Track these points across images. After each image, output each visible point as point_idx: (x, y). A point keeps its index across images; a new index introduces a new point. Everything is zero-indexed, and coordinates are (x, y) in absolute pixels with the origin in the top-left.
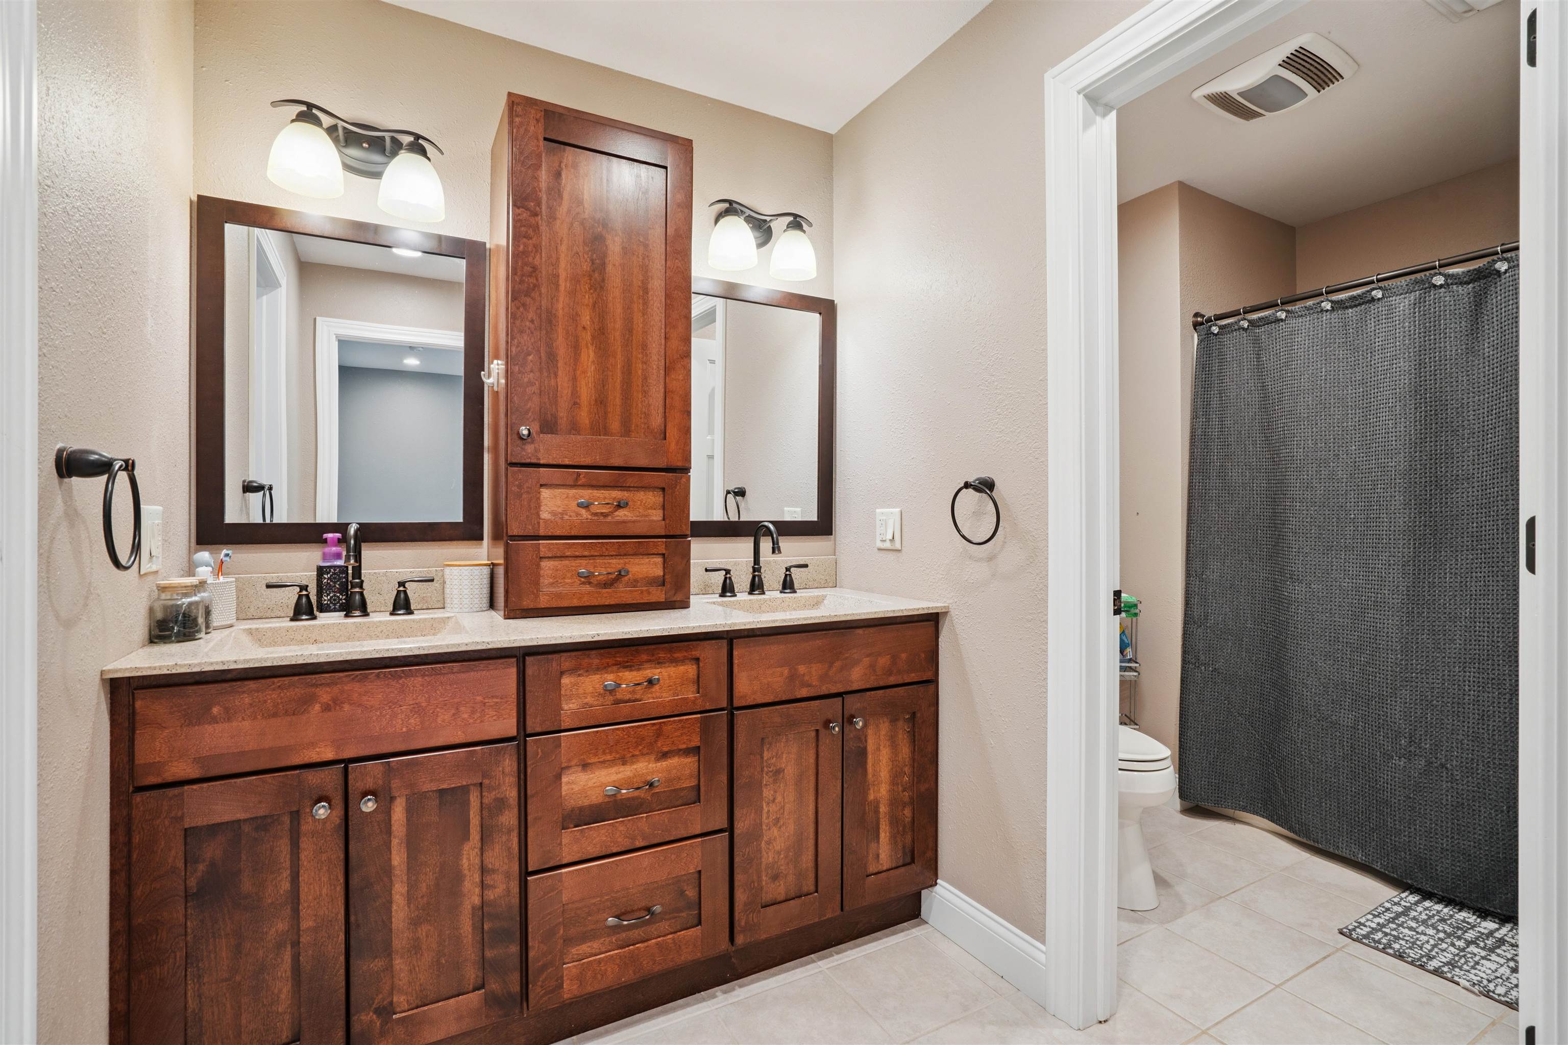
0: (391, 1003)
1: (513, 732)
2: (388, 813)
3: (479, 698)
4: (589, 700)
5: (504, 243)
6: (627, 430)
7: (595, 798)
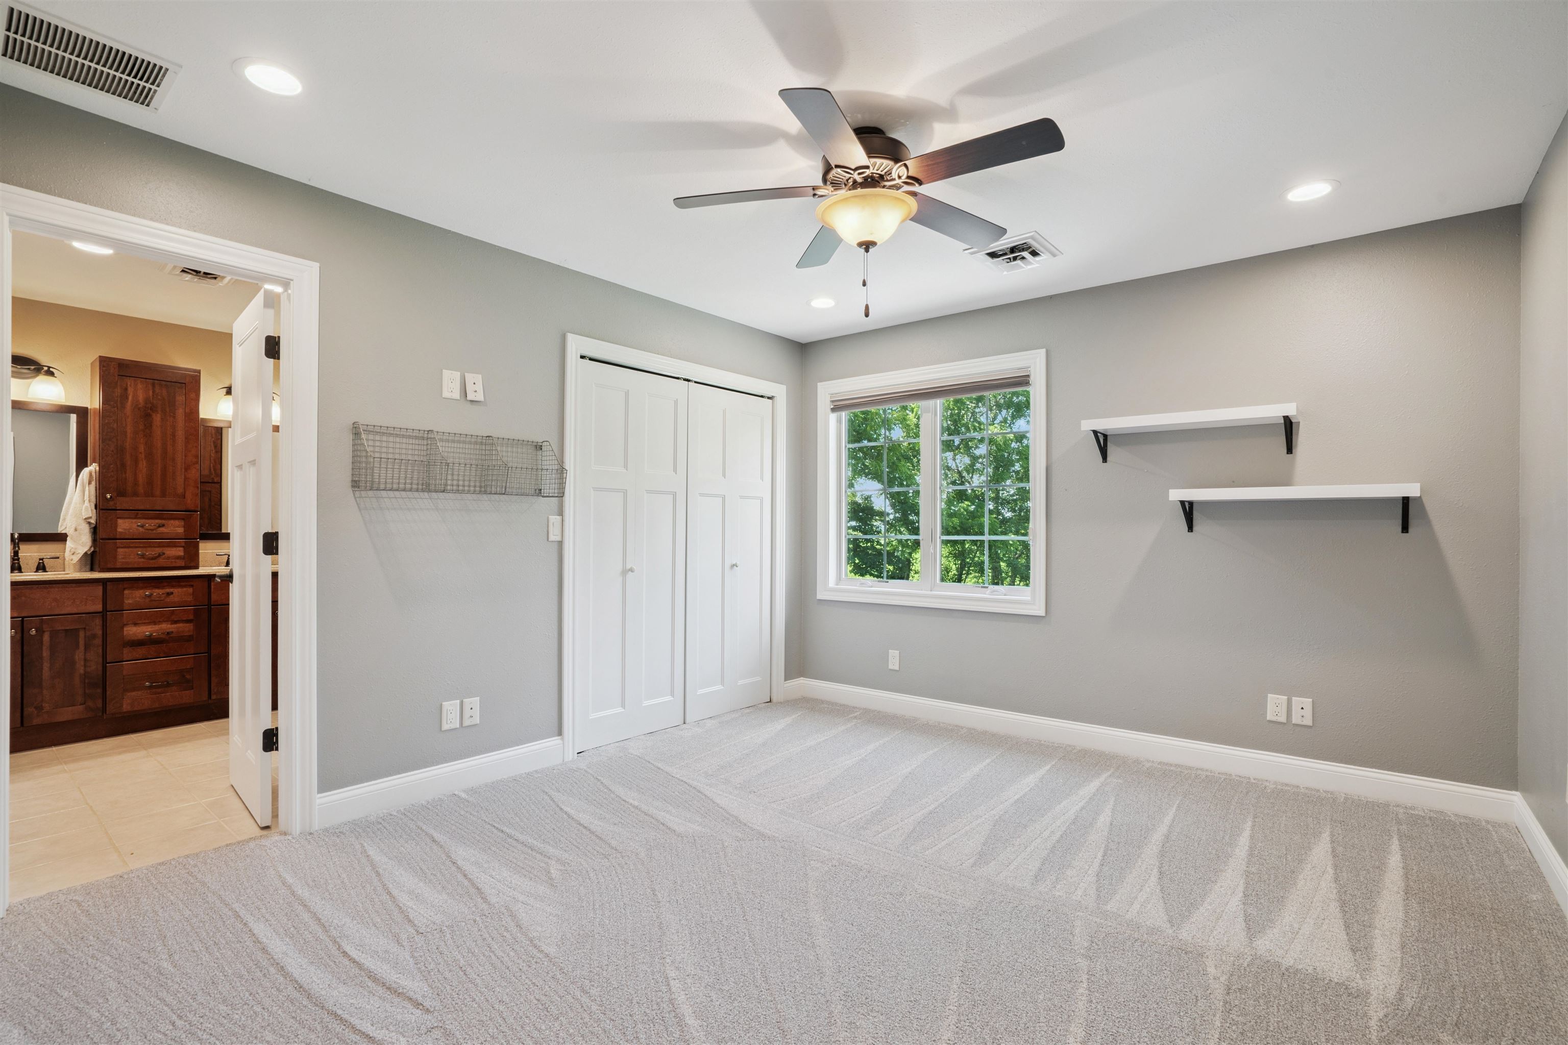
0: (42, 706)
1: (101, 610)
2: (42, 636)
3: (85, 597)
4: (138, 599)
5: (98, 407)
6: (163, 495)
7: (140, 637)
